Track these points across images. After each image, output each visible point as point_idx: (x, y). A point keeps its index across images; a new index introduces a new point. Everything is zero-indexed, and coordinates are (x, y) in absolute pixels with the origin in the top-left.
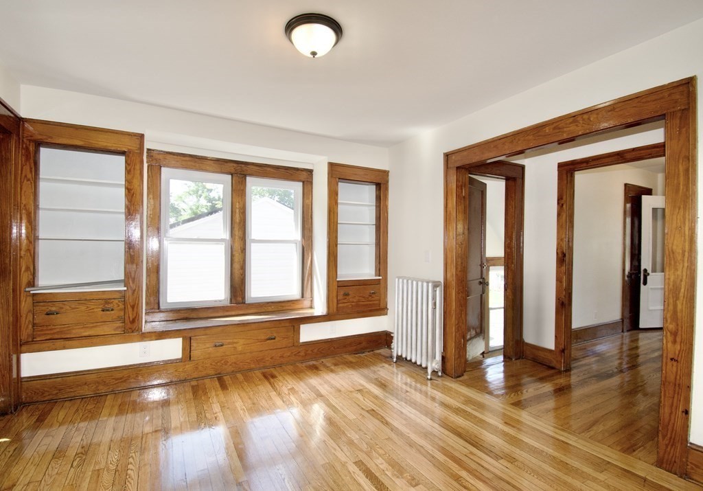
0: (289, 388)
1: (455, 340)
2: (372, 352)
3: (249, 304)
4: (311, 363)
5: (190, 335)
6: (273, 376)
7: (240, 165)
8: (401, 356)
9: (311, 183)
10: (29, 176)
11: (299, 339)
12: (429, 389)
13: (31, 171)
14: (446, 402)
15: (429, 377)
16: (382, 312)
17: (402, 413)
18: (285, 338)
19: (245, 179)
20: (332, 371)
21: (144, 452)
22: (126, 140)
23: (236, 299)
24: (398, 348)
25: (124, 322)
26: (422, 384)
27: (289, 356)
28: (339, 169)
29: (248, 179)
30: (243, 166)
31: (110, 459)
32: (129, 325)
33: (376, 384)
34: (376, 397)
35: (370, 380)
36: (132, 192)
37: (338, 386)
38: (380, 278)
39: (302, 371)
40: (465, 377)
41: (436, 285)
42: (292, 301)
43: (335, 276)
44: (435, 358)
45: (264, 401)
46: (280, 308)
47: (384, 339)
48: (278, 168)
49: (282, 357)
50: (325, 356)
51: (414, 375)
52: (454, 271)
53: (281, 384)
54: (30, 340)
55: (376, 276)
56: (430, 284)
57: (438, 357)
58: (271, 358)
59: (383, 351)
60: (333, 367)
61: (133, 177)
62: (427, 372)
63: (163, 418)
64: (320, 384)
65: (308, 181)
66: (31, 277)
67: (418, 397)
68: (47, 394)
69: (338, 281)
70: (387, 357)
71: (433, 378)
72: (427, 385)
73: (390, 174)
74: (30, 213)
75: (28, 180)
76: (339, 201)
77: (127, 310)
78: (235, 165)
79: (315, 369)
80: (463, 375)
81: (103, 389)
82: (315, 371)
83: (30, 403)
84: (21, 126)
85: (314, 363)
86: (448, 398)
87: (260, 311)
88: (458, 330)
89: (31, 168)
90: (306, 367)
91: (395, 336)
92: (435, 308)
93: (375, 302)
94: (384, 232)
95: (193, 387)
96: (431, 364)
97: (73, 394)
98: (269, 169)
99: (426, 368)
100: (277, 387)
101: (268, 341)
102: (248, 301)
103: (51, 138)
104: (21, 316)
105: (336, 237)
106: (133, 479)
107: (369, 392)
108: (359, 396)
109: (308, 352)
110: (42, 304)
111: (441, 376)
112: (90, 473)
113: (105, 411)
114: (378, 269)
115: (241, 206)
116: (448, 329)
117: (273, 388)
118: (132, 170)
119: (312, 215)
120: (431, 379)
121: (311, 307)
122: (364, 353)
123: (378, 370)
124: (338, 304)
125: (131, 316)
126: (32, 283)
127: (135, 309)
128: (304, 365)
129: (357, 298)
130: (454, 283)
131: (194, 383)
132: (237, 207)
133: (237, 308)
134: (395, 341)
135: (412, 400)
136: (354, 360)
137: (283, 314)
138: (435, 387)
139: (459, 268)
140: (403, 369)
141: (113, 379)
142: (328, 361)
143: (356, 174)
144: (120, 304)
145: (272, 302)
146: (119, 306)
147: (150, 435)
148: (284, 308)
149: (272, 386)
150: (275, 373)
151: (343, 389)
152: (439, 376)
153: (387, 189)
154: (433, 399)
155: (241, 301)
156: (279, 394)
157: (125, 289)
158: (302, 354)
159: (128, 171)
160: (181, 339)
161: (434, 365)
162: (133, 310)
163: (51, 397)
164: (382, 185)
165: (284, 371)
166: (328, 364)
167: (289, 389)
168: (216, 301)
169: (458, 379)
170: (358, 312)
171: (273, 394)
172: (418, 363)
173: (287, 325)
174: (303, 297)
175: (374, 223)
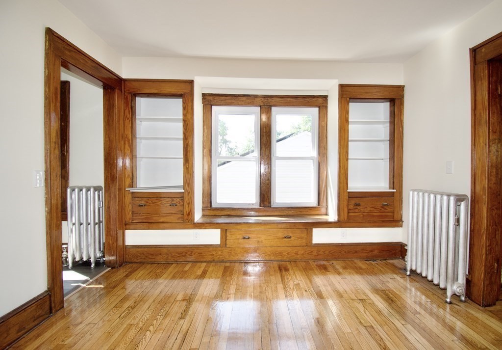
0: (295, 283)
1: (486, 263)
2: (384, 261)
3: (274, 208)
4: (322, 263)
5: (226, 228)
6: (287, 270)
7: (267, 98)
8: (415, 271)
9: (326, 107)
10: (128, 116)
11: (312, 240)
12: (447, 315)
13: (129, 113)
14: (468, 337)
15: (448, 300)
16: (397, 224)
17: (407, 339)
18: (299, 238)
19: (271, 109)
20: (339, 273)
21: (166, 317)
22: (182, 85)
23: (263, 203)
24: (412, 262)
25: (183, 215)
26: (439, 306)
27: (303, 254)
28: (349, 89)
29: (273, 108)
30: (269, 99)
31: (144, 317)
32: (186, 217)
33: (381, 297)
34: (379, 312)
35: (377, 291)
36: (187, 122)
37: (341, 290)
38: (395, 191)
39: (311, 269)
40: (498, 307)
41: (459, 199)
42: (309, 207)
43: (346, 187)
44: (457, 280)
45: (270, 291)
46: (299, 213)
47: (398, 251)
48: (296, 97)
49: (296, 254)
50: (336, 259)
51: (430, 294)
52: (486, 183)
53: (290, 278)
54: (130, 222)
55: (390, 188)
56: (452, 198)
57: (461, 280)
58: (287, 254)
59: (397, 262)
60: (341, 270)
61: (187, 112)
62: (446, 293)
63: (194, 290)
64: (324, 285)
65: (323, 106)
66: (131, 181)
67: (431, 323)
68: (139, 258)
69: (349, 192)
70: (401, 269)
71: (454, 301)
72: (445, 309)
73: (405, 89)
74: (129, 140)
75: (128, 119)
76: (350, 120)
77: (185, 206)
78: (262, 99)
79: (324, 269)
80: (494, 304)
81: (171, 260)
82: (323, 271)
83: (131, 262)
84: (123, 84)
85: (325, 263)
86: (471, 332)
87: (282, 214)
88: (490, 253)
89: (129, 111)
90: (317, 265)
91: (409, 248)
92: (459, 225)
93: (388, 214)
94: (398, 147)
95: (225, 267)
96: (452, 286)
97: (153, 260)
98: (289, 99)
99: (445, 289)
100: (286, 280)
101: (285, 239)
102: (273, 205)
103: (139, 90)
104: (125, 206)
105: (347, 152)
106: (145, 341)
107: (373, 305)
108: (360, 306)
109: (320, 253)
110: (136, 199)
111: (465, 301)
112: (126, 325)
113: (165, 276)
114: (392, 183)
115: (268, 130)
116: (475, 250)
117: (282, 281)
118: (187, 107)
119: (326, 135)
120: (450, 303)
121: (327, 214)
122: (375, 260)
123: (388, 282)
124: (348, 213)
125: (187, 210)
126: (131, 186)
127: (190, 206)
128: (316, 263)
129: (369, 209)
130: (485, 198)
131: (228, 264)
132: (264, 131)
133: (265, 211)
134: (409, 253)
135: (422, 325)
136: (363, 267)
137: (299, 218)
138: (456, 313)
139: (493, 179)
140: (418, 285)
141: (177, 253)
142: (338, 265)
143: (367, 93)
144: (181, 202)
145: (292, 208)
146: (180, 203)
147: (178, 302)
148: (302, 213)
149: (282, 279)
150: (289, 267)
151: (345, 296)
152: (461, 301)
153: (402, 103)
154: (452, 329)
155: (268, 205)
156: (285, 288)
157: (183, 191)
158: (315, 253)
159: (184, 108)
160: (220, 230)
161: (455, 287)
162: (189, 207)
163: (141, 260)
164: (396, 101)
165: (297, 266)
166: (338, 267)
167: (294, 285)
168: (249, 204)
169: (487, 308)
170: (369, 222)
171: (280, 286)
172: (436, 282)
173: (302, 227)
174: (319, 205)
175: (389, 139)
